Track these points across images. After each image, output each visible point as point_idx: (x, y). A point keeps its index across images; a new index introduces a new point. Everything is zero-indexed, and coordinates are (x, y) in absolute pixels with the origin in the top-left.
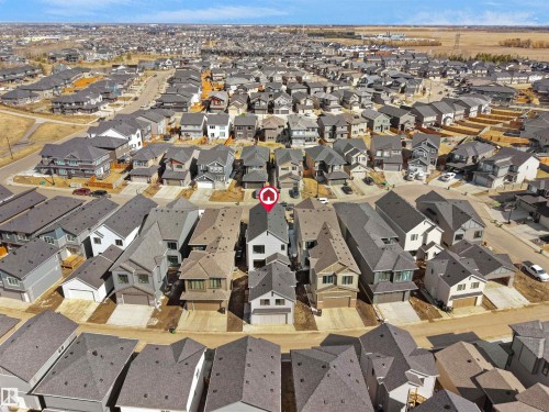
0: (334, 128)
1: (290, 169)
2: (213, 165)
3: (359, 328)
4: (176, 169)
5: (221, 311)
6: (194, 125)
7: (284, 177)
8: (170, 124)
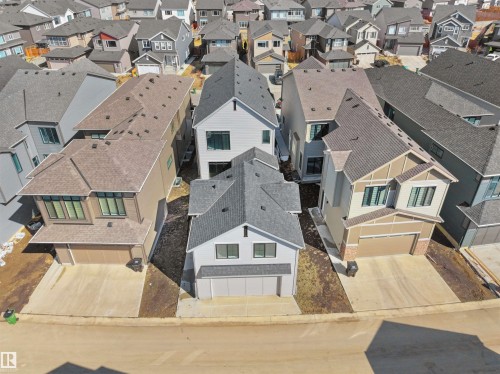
0: (324, 11)
1: (271, 44)
2: (158, 38)
3: (447, 308)
4: (108, 49)
5: (134, 265)
6: (145, 10)
7: (263, 56)
8: (119, 14)
